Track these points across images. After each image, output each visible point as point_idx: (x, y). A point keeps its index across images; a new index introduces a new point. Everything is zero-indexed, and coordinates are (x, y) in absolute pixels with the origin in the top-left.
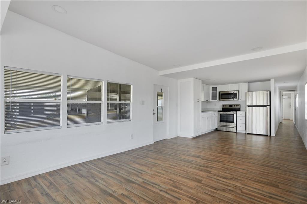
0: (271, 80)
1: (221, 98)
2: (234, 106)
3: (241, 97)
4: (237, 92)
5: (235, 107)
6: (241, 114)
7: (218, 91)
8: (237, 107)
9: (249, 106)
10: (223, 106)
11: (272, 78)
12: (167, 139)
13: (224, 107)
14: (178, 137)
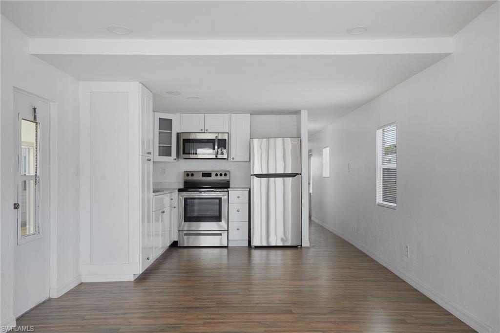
0: (302, 112)
1: (184, 153)
2: (217, 175)
3: (236, 150)
4: (225, 137)
5: (219, 178)
6: (238, 197)
7: (175, 130)
8: (223, 178)
9: (259, 176)
10: (188, 175)
11: (304, 109)
12: (50, 300)
13: (190, 178)
14: (81, 284)
